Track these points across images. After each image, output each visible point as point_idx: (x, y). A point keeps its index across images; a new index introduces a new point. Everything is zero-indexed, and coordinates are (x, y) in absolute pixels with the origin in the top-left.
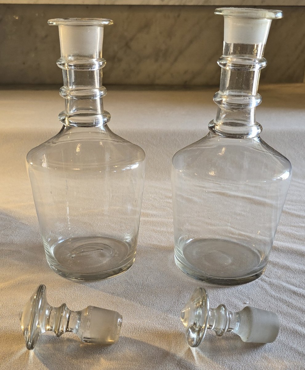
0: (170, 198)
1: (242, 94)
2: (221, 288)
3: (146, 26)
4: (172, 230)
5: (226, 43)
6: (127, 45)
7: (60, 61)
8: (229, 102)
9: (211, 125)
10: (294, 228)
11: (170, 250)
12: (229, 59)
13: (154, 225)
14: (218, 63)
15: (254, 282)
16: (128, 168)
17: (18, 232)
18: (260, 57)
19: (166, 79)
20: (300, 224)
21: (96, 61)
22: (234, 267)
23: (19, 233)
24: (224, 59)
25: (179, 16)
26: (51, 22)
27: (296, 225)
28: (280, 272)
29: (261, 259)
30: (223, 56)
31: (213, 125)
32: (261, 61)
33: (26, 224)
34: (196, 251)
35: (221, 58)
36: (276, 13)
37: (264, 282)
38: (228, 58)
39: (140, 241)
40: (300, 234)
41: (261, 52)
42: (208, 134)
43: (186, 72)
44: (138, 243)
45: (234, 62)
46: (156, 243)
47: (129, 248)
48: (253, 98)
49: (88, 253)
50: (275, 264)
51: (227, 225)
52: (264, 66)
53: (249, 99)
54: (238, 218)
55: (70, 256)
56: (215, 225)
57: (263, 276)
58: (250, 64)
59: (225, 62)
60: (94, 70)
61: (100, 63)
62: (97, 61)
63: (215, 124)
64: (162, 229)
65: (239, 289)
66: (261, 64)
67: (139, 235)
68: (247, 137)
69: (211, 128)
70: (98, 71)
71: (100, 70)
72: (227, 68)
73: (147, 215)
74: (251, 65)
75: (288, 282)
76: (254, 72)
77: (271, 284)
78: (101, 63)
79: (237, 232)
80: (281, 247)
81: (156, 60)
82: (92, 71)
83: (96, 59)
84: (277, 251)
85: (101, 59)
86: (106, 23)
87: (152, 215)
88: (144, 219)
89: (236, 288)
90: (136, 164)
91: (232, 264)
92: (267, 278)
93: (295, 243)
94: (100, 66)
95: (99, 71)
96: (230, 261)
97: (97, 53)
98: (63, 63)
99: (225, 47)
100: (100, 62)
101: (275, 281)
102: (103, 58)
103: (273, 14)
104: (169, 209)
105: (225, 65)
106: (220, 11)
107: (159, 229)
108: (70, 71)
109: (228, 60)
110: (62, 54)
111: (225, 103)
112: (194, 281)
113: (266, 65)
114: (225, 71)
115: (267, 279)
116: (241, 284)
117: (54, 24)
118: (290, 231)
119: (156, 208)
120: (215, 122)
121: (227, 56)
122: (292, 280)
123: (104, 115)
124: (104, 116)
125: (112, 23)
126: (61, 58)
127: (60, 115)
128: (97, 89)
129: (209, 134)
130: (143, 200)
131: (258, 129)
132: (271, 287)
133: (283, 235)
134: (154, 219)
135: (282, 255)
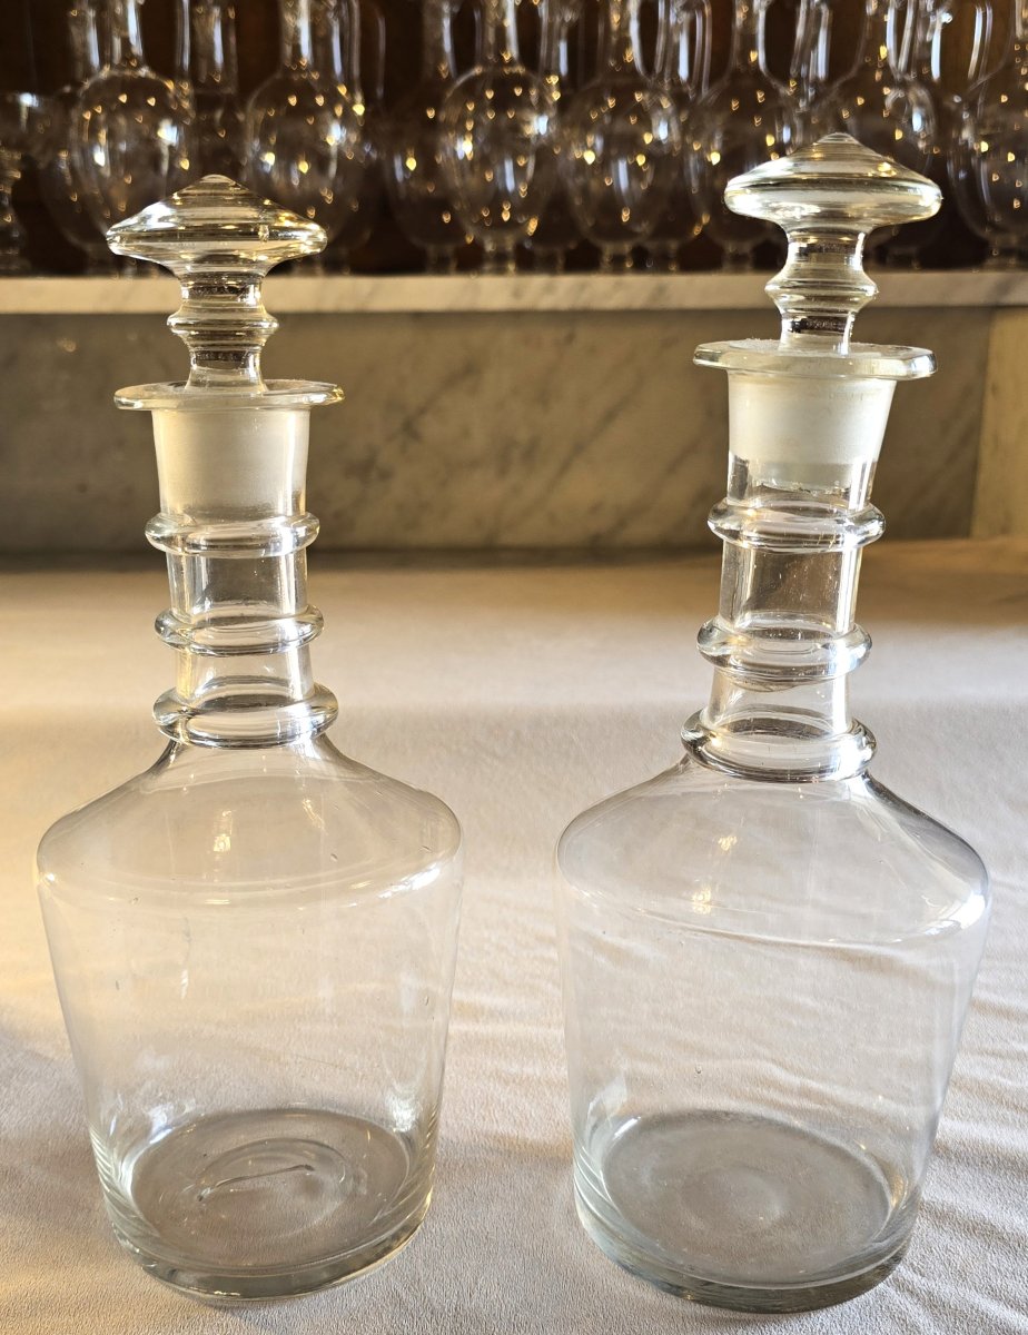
0: (552, 942)
1: (799, 623)
2: (748, 1323)
3: (468, 372)
4: (564, 1072)
5: (736, 458)
6: (410, 430)
7: (158, 525)
8: (751, 661)
9: (691, 736)
10: (992, 1061)
11: (555, 1160)
12: (750, 513)
13: (500, 1054)
14: (711, 525)
15: (869, 1296)
16: (401, 888)
17: (15, 1089)
18: (858, 503)
19: (532, 531)
20: (1014, 1044)
21: (283, 524)
22: (794, 1236)
23: (18, 1095)
24: (732, 514)
25: (570, 338)
26: (124, 400)
27: (999, 1047)
28: (963, 1249)
29: (893, 1202)
30: (729, 501)
31: (700, 735)
32: (862, 519)
33: (46, 1058)
34: (653, 1169)
35: (720, 506)
36: (908, 360)
37: (906, 1293)
38: (746, 508)
39: (451, 1126)
40: (1019, 1085)
41: (861, 487)
42: (682, 762)
43: (595, 509)
44: (442, 1131)
45: (767, 524)
46: (505, 1128)
47: (407, 1158)
48: (840, 645)
49: (261, 1183)
50: (942, 1217)
51: (755, 1055)
52: (875, 534)
53: (825, 646)
54: (795, 1022)
55: (193, 1193)
56: (714, 1054)
57: (901, 1270)
58: (827, 533)
59: (733, 527)
60: (276, 554)
61: (298, 530)
62: (287, 524)
63: (706, 729)
64: (529, 1070)
65: (819, 1326)
66: (866, 529)
67: (446, 1095)
68: (823, 779)
69: (693, 746)
70: (291, 557)
71: (298, 554)
72: (744, 544)
73: (475, 1013)
74: (830, 537)
75: (995, 1295)
76: (839, 555)
77: (933, 1304)
78: (302, 532)
79: (796, 1081)
80: (954, 1141)
81: (503, 471)
82: (270, 558)
83: (283, 519)
84: (941, 1157)
85: (303, 517)
86: (319, 399)
87: (496, 1015)
88: (464, 1027)
89: (806, 1323)
90: (429, 870)
91: (786, 1223)
92: (916, 1278)
93: (1004, 1122)
94: (299, 542)
95: (296, 558)
96: (777, 1210)
97: (285, 497)
98: (166, 533)
99: (735, 472)
100: (295, 527)
101: (946, 1290)
102: (307, 510)
103: (901, 362)
104: (550, 986)
105: (735, 535)
106: (713, 358)
107: (515, 1069)
108: (193, 561)
109: (744, 517)
110: (165, 502)
111: (739, 664)
112: (649, 1295)
113: (881, 532)
114: (736, 551)
115: (916, 1280)
116: (826, 1307)
117: (138, 405)
118: (980, 1073)
119: (505, 983)
120: (705, 720)
121: (742, 504)
122: (1011, 1284)
123: (314, 704)
124: (313, 708)
125: (340, 399)
126: (162, 514)
127: (158, 706)
128: (288, 616)
129: (685, 761)
130: (460, 954)
131: (861, 747)
132: (936, 1318)
133: (960, 1089)
134: (500, 1029)
135: (965, 1174)
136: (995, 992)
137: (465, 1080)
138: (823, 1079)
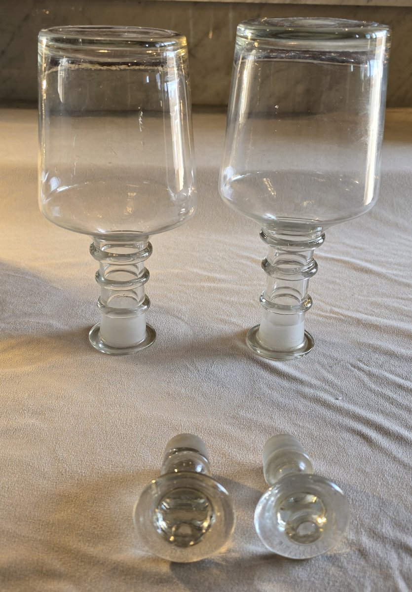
10: (401, 301)
13: (222, 294)
17: (48, 298)
20: (410, 295)
23: (49, 301)
27: (404, 296)
28: (383, 359)
33: (58, 289)
40: (410, 309)
50: (377, 349)
54: (331, 287)
64: (233, 299)
73: (214, 280)
75: (392, 372)
77: (370, 374)
80: (384, 325)
84: (378, 331)
87: (220, 281)
88: (210, 285)
92: (365, 367)
93: (402, 320)
101: (376, 370)
104: (241, 272)
107: (228, 298)
118: (396, 305)
119: (225, 270)
122: (398, 369)
132: (371, 379)
133: (388, 310)
134: (223, 285)
135: (386, 336)
136: (405, 278)
137: (210, 301)
138: (339, 307)
